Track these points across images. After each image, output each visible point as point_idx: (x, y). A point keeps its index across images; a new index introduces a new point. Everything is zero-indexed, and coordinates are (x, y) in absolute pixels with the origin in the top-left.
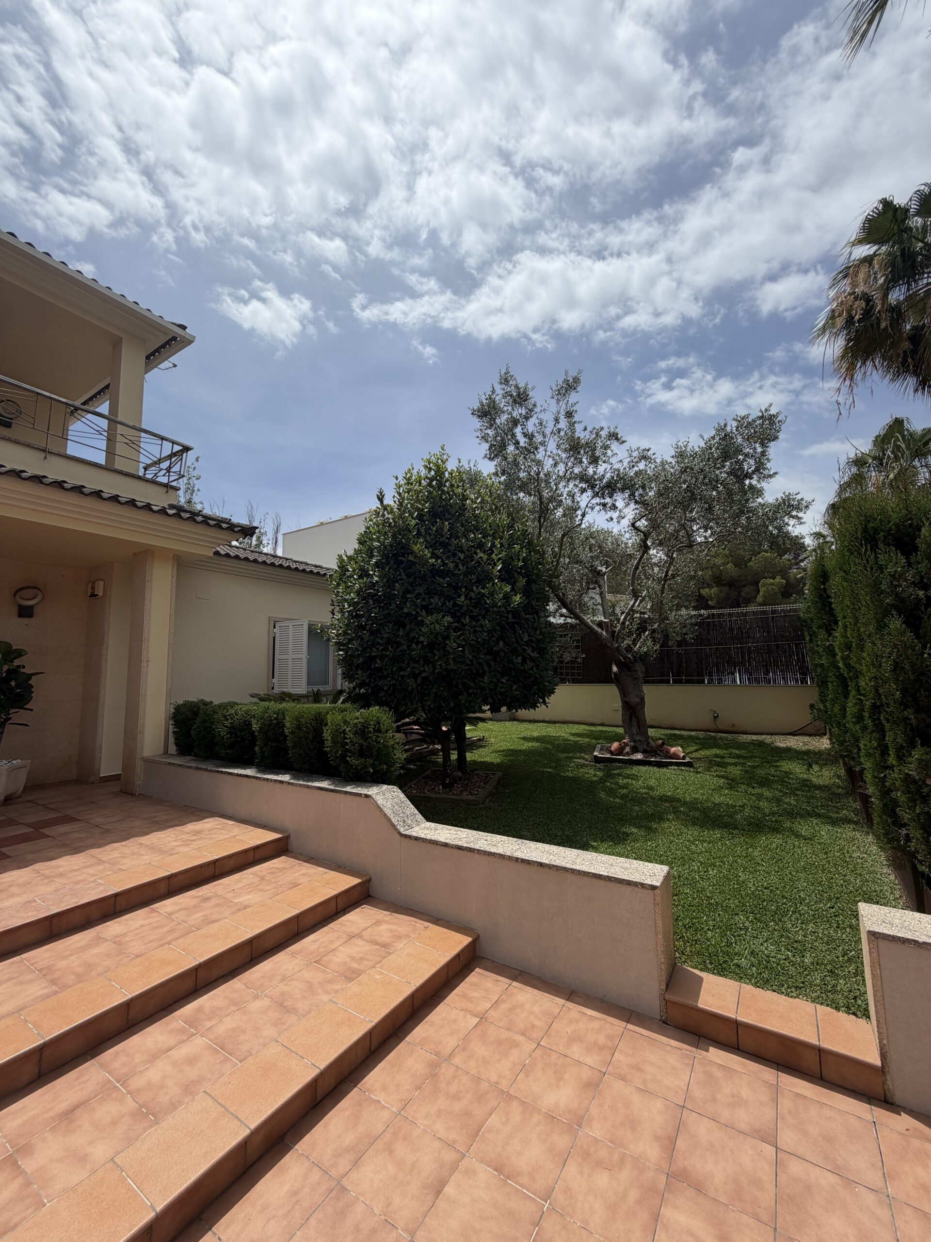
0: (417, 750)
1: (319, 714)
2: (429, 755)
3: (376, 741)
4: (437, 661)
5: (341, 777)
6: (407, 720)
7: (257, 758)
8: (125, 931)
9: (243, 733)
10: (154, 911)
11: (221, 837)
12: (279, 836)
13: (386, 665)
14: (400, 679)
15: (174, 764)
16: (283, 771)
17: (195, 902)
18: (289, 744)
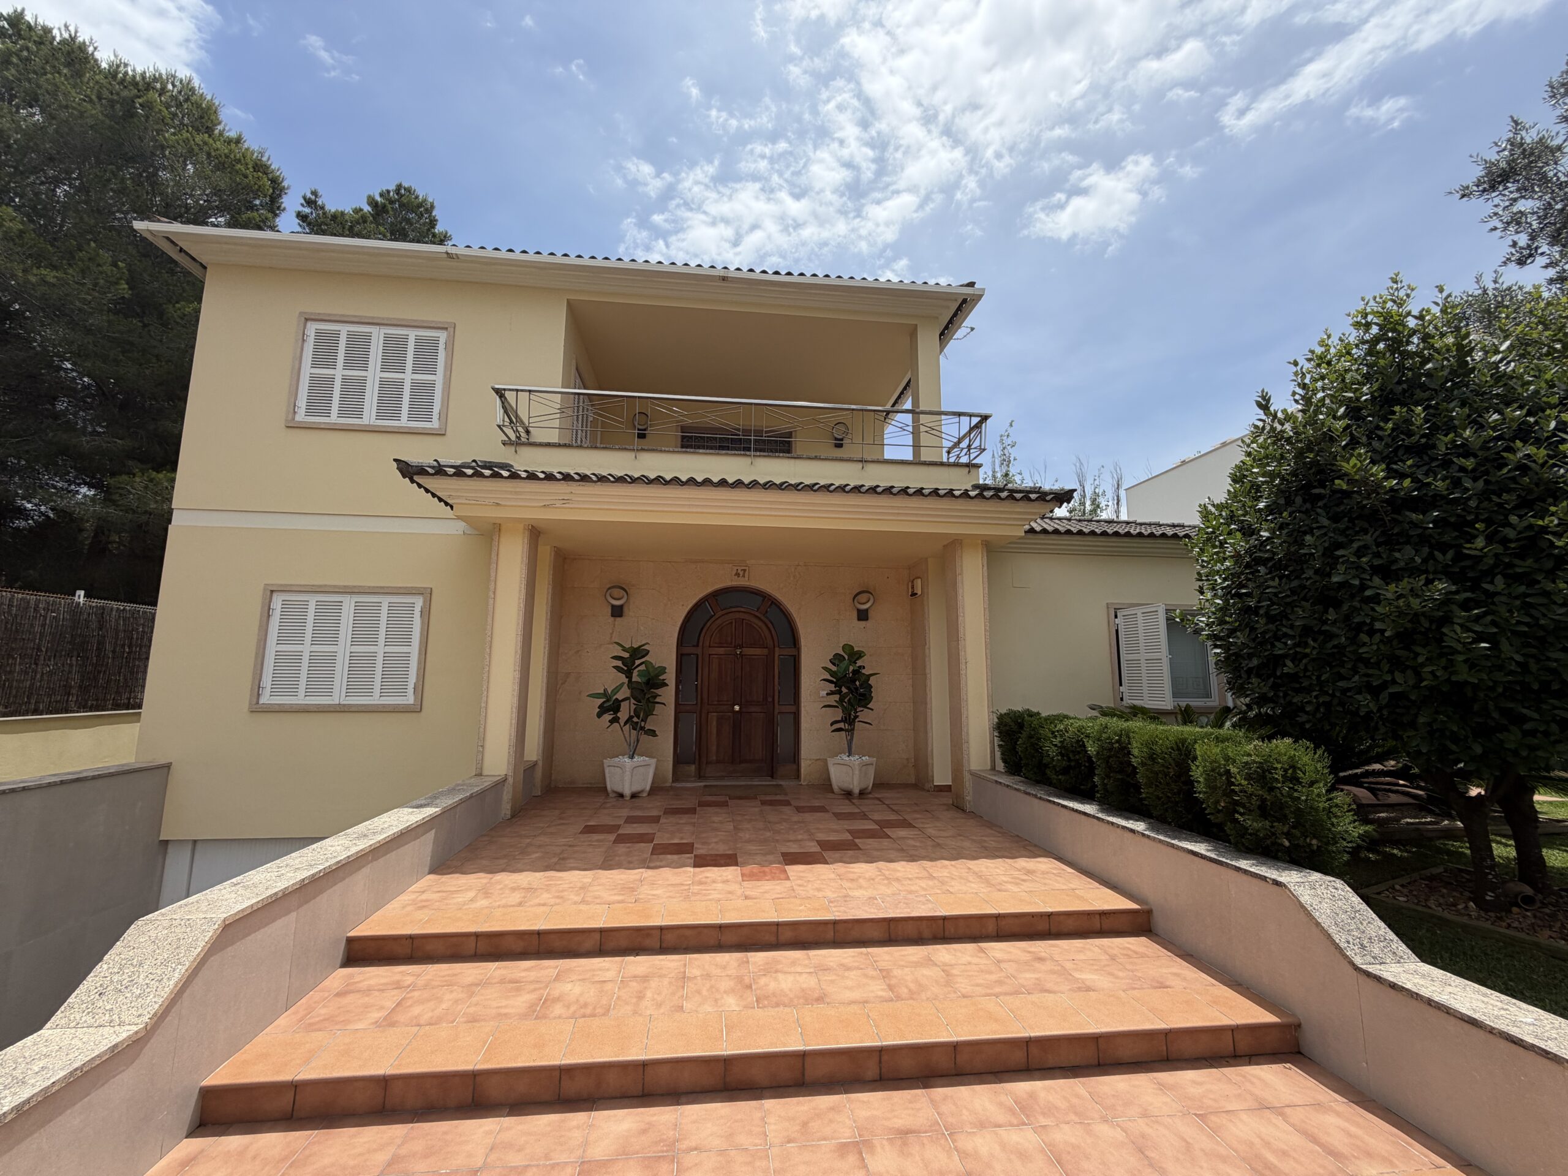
0: (1408, 823)
1: (1183, 741)
2: (1439, 838)
3: (1290, 796)
4: (1423, 665)
5: (1229, 842)
6: (1377, 767)
7: (1098, 792)
8: (953, 962)
9: (1077, 757)
10: (982, 950)
11: (1058, 886)
12: (1135, 906)
13: (1306, 670)
14: (1338, 694)
15: (1000, 783)
16: (1136, 816)
17: (1027, 957)
18: (1141, 778)
